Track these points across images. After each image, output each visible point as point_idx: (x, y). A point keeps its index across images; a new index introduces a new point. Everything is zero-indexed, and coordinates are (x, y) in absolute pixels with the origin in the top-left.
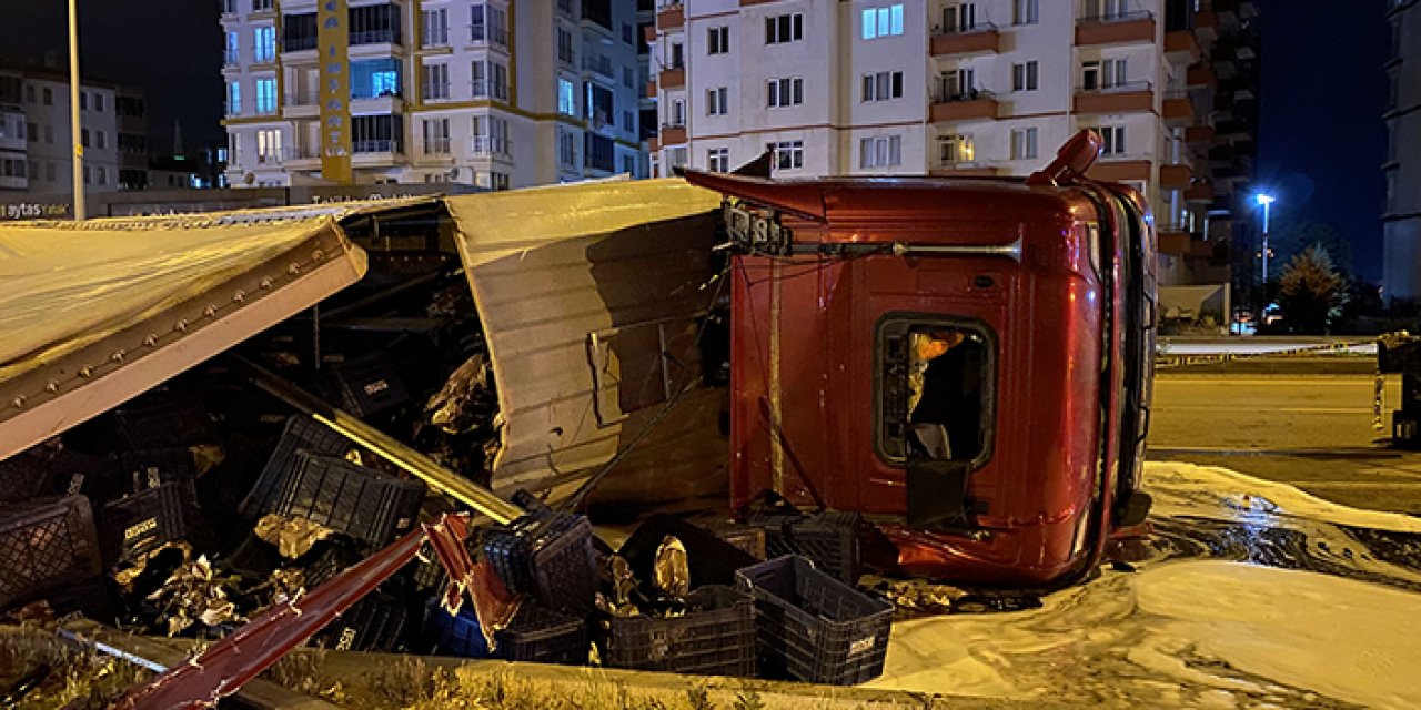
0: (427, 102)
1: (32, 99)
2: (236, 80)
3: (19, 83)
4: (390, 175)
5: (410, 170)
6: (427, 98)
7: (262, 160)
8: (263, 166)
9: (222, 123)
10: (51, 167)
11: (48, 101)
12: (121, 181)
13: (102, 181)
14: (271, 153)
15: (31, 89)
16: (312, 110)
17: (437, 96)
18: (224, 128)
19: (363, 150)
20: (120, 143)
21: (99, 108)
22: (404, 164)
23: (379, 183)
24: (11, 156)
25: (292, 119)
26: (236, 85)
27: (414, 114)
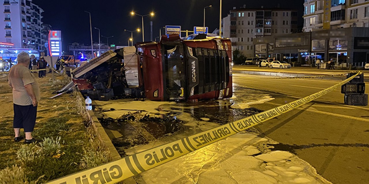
0: (352, 5)
1: (273, 16)
2: (306, 6)
3: (271, 12)
4: (341, 26)
5: (346, 24)
6: (352, 3)
7: (311, 25)
8: (311, 26)
9: (303, 17)
10: (276, 30)
11: (277, 15)
12: (291, 32)
13: (287, 32)
14: (313, 23)
15: (273, 13)
16: (322, 11)
17: (355, 3)
18: (303, 18)
19: (333, 20)
20: (291, 23)
21: (287, 15)
22: (345, 23)
23: (338, 28)
24: (268, 28)
25: (318, 14)
26: (307, 7)
27: (348, 9)
